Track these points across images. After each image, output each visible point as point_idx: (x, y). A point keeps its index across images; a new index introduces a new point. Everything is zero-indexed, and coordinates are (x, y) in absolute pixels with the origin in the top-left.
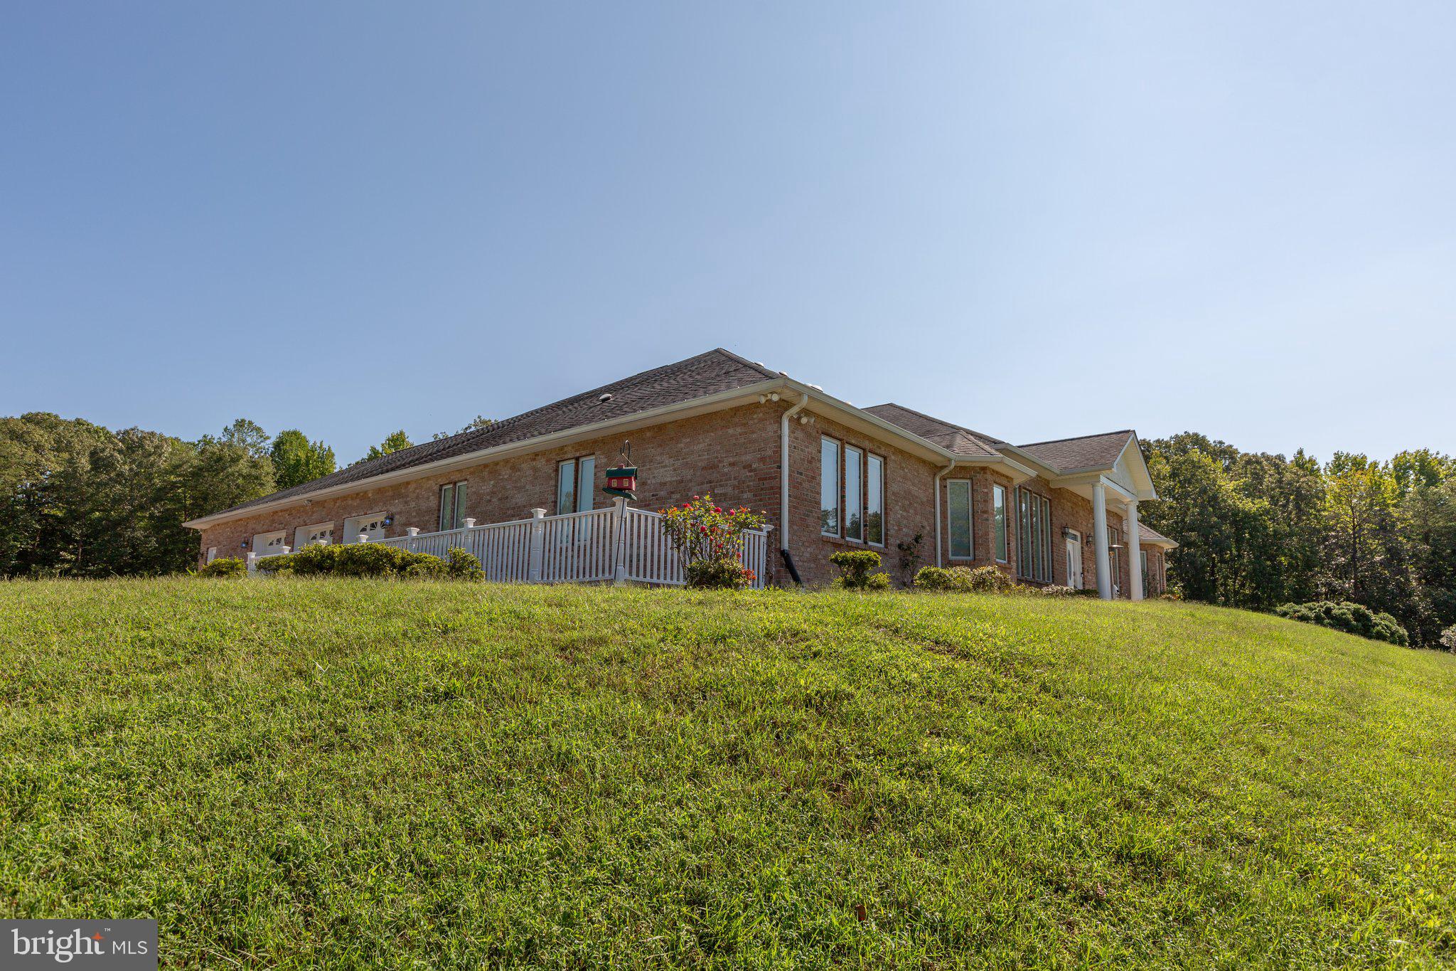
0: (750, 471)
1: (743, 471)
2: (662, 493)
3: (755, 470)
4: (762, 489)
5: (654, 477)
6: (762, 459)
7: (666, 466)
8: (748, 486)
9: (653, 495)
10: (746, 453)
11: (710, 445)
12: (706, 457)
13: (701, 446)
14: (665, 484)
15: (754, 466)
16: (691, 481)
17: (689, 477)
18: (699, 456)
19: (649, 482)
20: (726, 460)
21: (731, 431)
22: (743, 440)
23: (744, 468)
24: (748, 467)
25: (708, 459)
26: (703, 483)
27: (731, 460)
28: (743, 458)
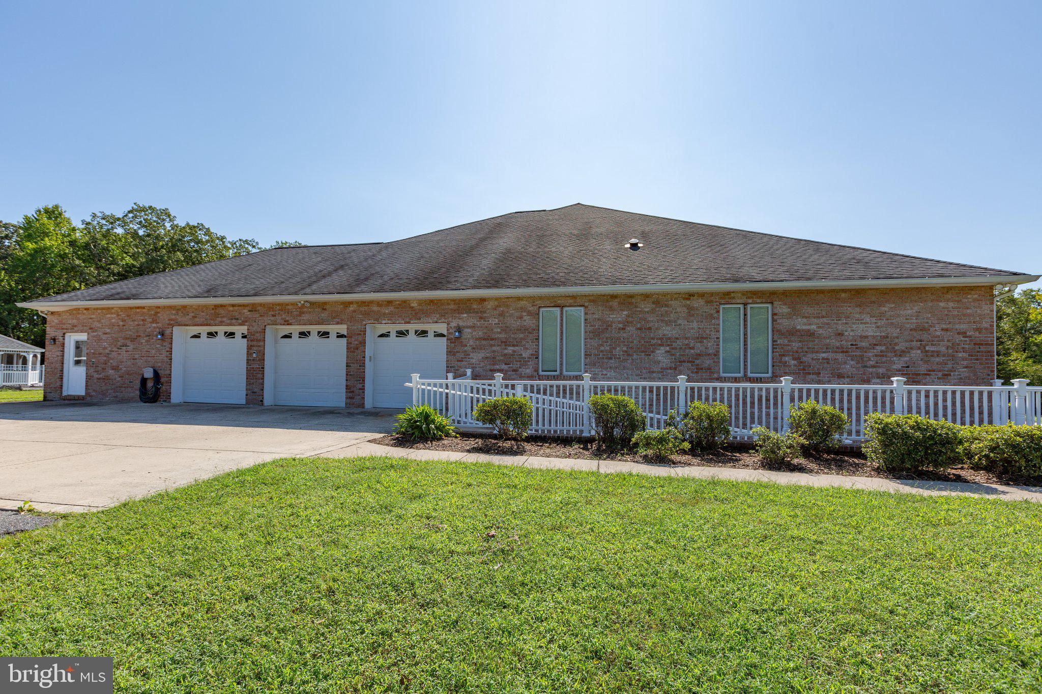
0: (966, 337)
1: (957, 336)
2: (864, 344)
3: (970, 337)
4: (978, 352)
5: (853, 331)
6: (979, 330)
7: (865, 323)
8: (963, 348)
9: (852, 345)
10: (960, 323)
11: (919, 312)
12: (915, 321)
13: (909, 312)
14: (866, 337)
15: (969, 334)
16: (897, 338)
17: (895, 335)
18: (907, 319)
19: (846, 333)
20: (937, 326)
21: (942, 304)
22: (956, 313)
23: (959, 333)
24: (964, 334)
25: (917, 323)
26: (912, 341)
27: (944, 326)
28: (957, 326)
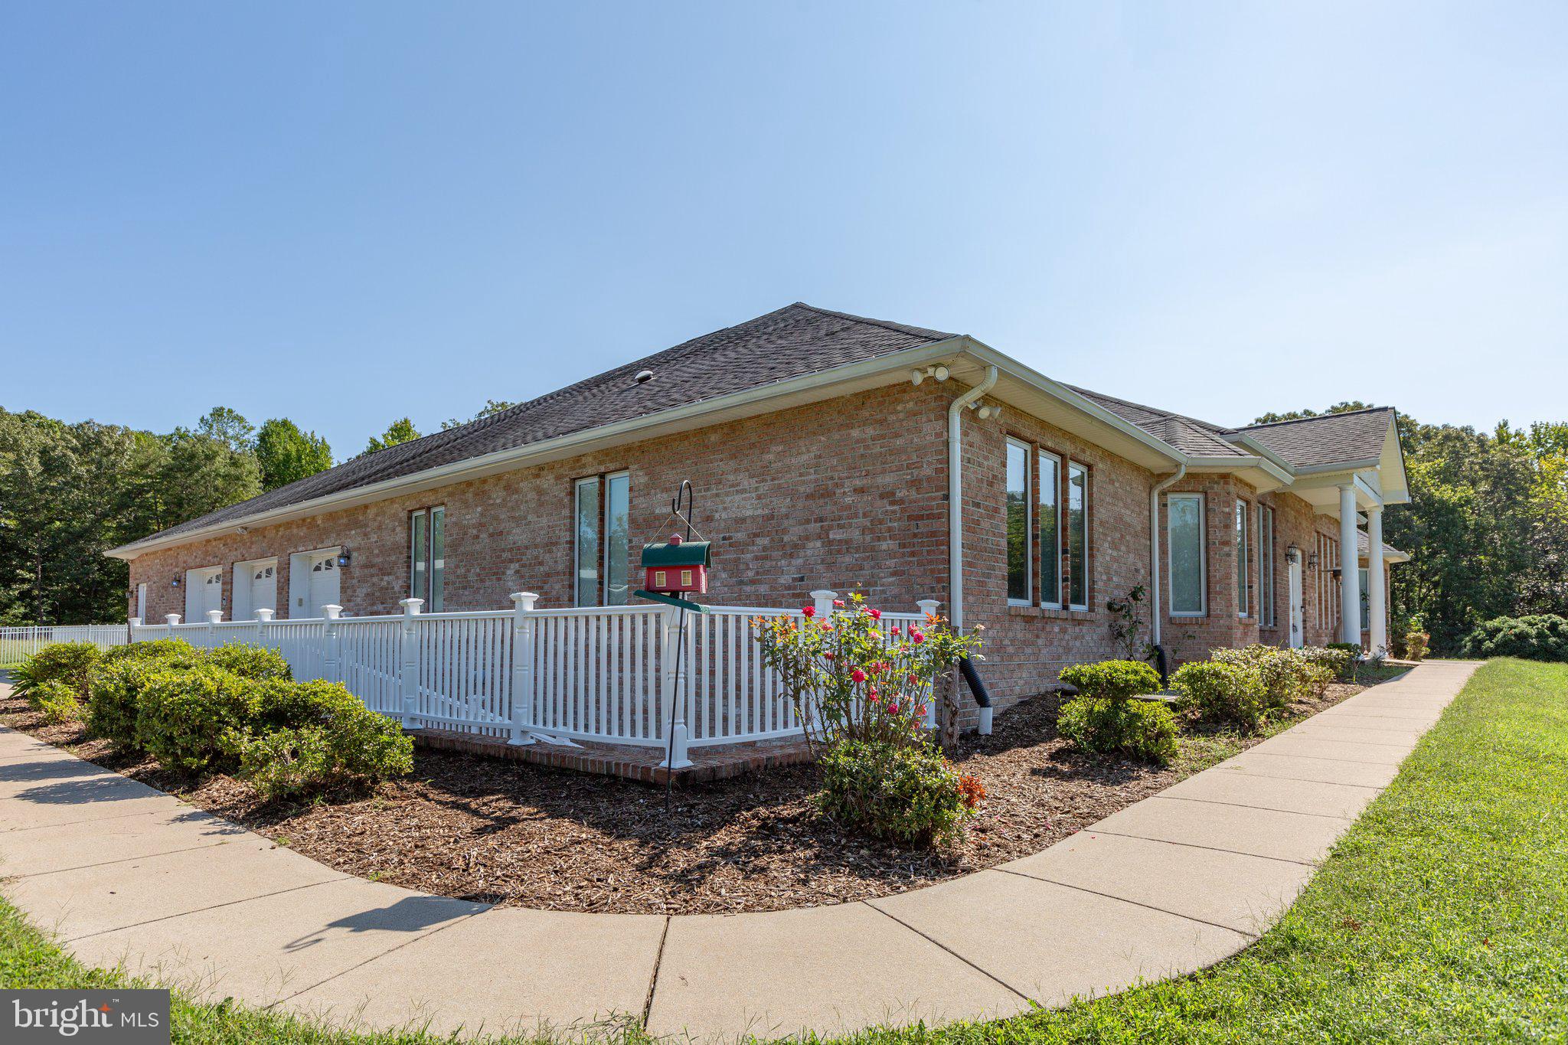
0: (892, 503)
1: (879, 503)
2: (740, 536)
3: (901, 501)
4: (915, 535)
5: (725, 509)
6: (915, 483)
7: (743, 491)
8: (890, 529)
9: (724, 538)
10: (884, 471)
11: (820, 457)
12: (812, 477)
13: (805, 457)
14: (743, 520)
15: (899, 495)
16: (787, 516)
17: (784, 510)
18: (801, 475)
19: (717, 516)
20: (847, 483)
21: (855, 433)
22: (878, 449)
23: (882, 497)
24: (888, 495)
25: (816, 481)
26: (808, 521)
27: (858, 483)
28: (879, 480)
